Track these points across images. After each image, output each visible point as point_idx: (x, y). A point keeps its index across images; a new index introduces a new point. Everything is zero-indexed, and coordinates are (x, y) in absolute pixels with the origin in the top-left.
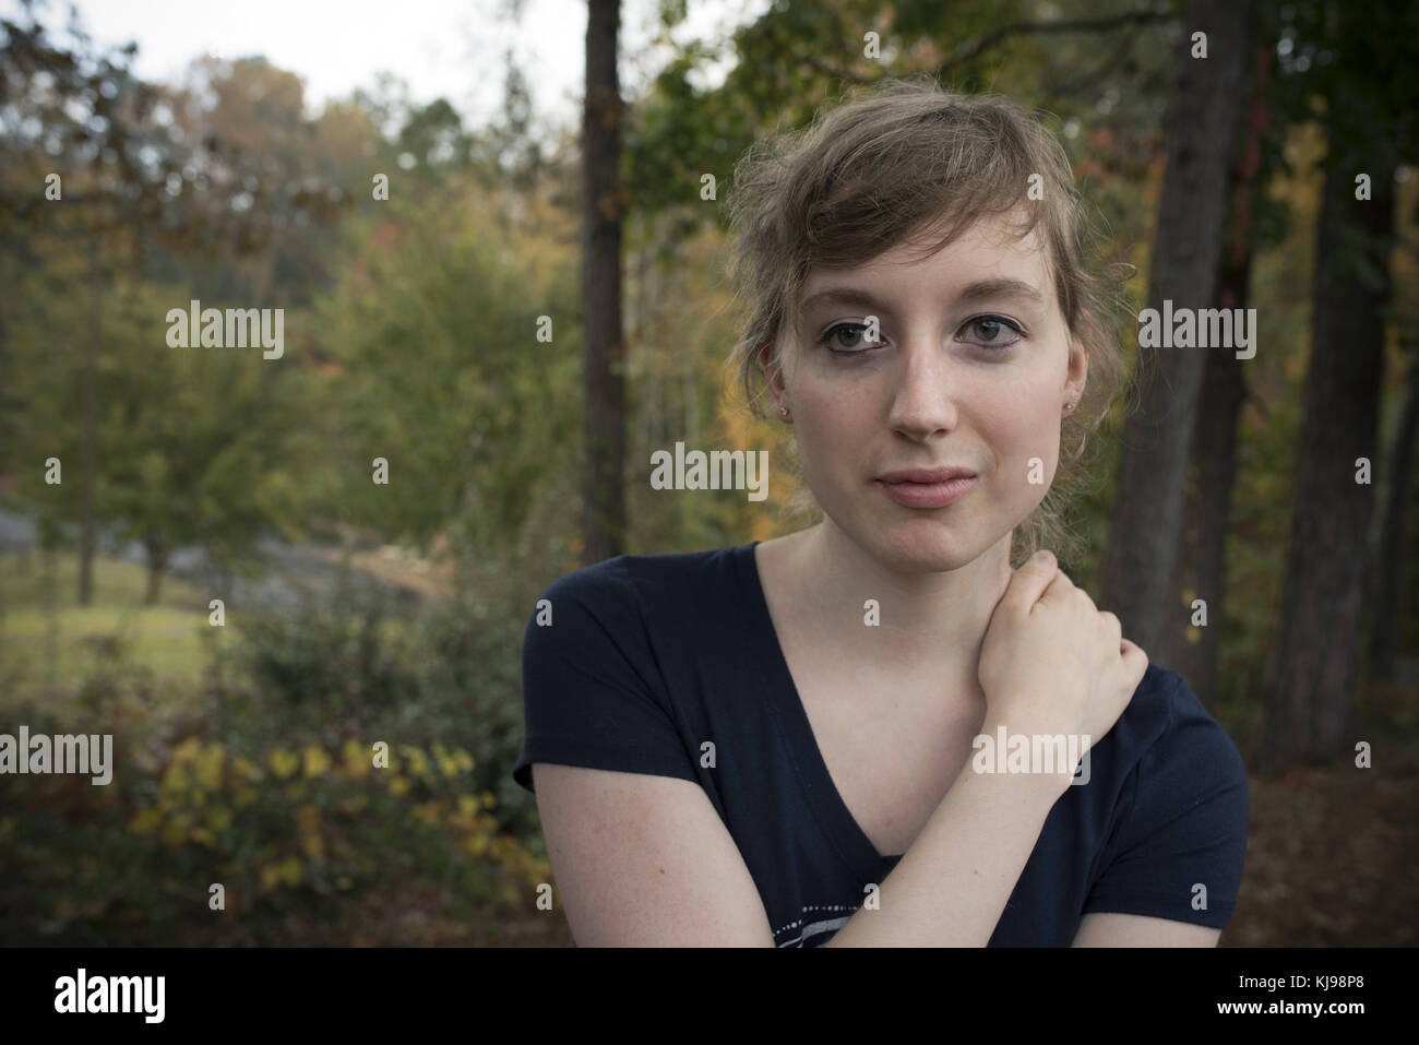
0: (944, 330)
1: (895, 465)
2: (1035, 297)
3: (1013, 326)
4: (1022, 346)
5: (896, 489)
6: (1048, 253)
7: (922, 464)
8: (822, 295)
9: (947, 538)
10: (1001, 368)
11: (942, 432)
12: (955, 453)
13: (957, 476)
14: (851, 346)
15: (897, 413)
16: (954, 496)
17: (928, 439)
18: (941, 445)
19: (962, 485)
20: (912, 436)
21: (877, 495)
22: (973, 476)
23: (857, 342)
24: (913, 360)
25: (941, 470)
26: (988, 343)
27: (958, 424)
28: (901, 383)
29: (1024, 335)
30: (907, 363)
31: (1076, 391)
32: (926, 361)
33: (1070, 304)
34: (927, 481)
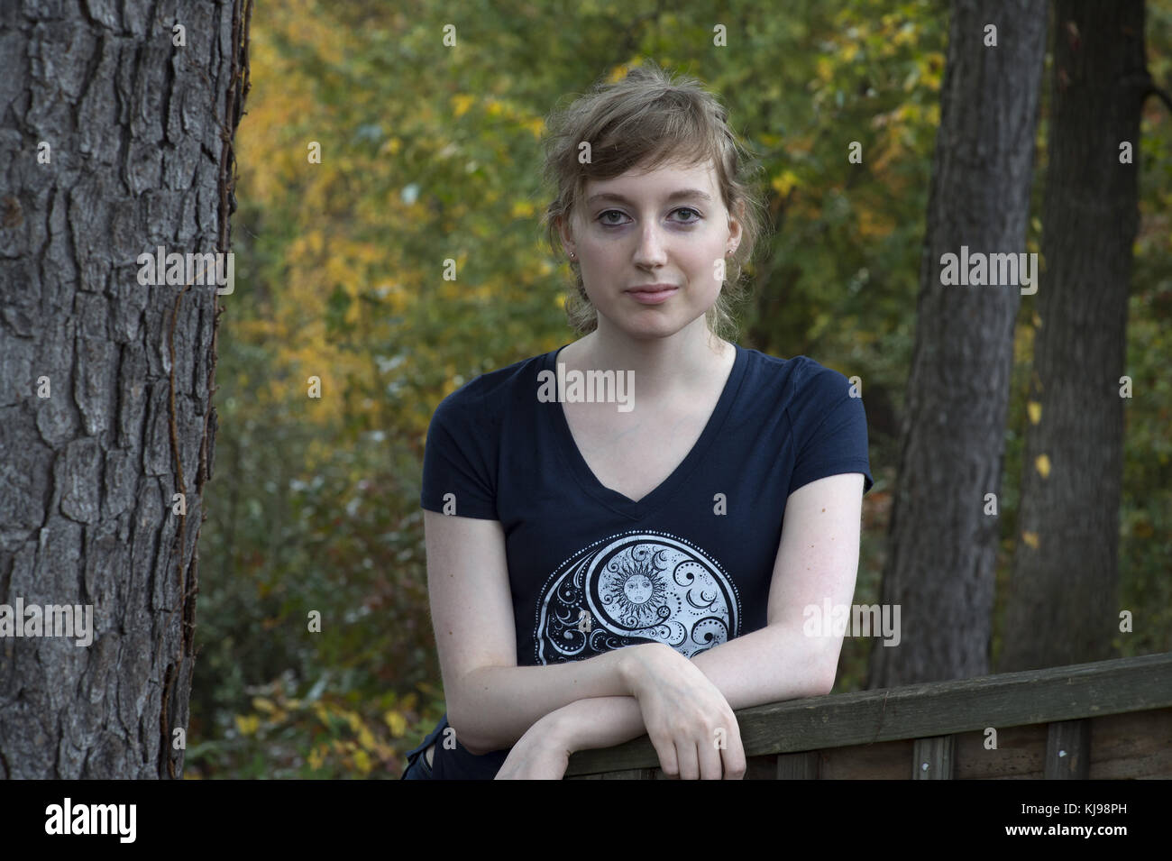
0: (660, 215)
1: (636, 282)
2: (707, 198)
3: (696, 214)
4: (700, 223)
5: (637, 294)
6: (713, 174)
7: (650, 282)
8: (598, 196)
9: (664, 320)
10: (690, 234)
11: (659, 266)
12: (666, 277)
13: (667, 288)
14: (615, 221)
15: (638, 257)
16: (666, 298)
17: (653, 270)
18: (660, 272)
19: (670, 293)
20: (645, 268)
21: (627, 299)
22: (676, 288)
23: (618, 220)
24: (645, 231)
25: (659, 285)
26: (684, 221)
27: (668, 262)
28: (639, 242)
29: (701, 217)
30: (642, 232)
31: (735, 243)
32: (652, 231)
33: (728, 197)
34: (653, 291)
